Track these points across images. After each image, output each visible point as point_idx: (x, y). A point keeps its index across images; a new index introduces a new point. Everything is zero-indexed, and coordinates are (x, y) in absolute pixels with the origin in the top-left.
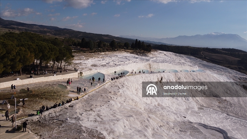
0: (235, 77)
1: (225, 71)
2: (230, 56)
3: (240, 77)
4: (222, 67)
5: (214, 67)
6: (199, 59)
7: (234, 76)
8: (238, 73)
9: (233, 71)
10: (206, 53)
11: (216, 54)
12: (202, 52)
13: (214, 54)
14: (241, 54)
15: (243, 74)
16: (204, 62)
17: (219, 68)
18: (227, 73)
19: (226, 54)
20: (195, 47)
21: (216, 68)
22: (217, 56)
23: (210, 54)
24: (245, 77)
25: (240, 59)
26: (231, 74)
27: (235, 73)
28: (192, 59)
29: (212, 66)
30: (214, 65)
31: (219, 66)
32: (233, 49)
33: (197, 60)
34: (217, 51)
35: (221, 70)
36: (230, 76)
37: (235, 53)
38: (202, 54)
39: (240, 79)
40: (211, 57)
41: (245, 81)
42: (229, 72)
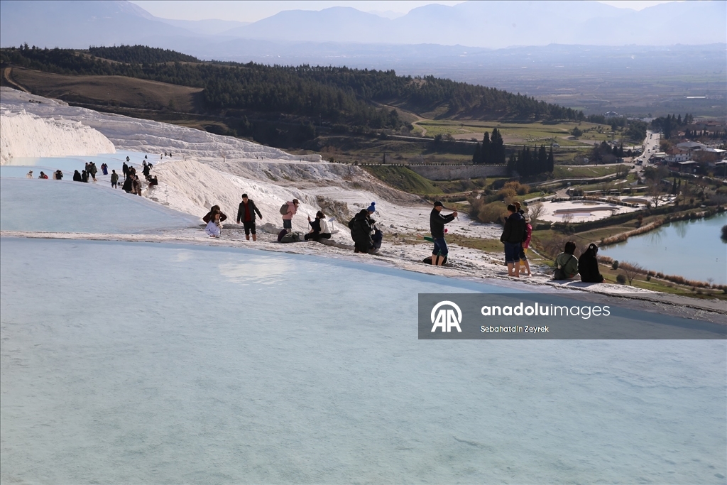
1: (199, 148)
2: (149, 79)
3: (270, 164)
4: (177, 127)
5: (144, 132)
6: (53, 101)
7: (245, 164)
8: (252, 150)
9: (231, 143)
10: (32, 72)
11: (84, 74)
13: (75, 75)
14: (186, 66)
15: (274, 152)
16: (84, 113)
17: (169, 136)
18: (209, 156)
19: (122, 70)
21: (155, 140)
22: (92, 84)
23: (55, 76)
24: (283, 161)
25: (202, 89)
26: (228, 158)
27: (243, 152)
28: (17, 102)
29: (133, 132)
30: (138, 122)
31: (165, 124)
32: (138, 48)
33: (45, 109)
34: (79, 58)
35: (181, 146)
36: (229, 166)
37: (165, 66)
38: (16, 82)
39: (272, 174)
40: (67, 93)
41: (294, 178)
42: (217, 151)
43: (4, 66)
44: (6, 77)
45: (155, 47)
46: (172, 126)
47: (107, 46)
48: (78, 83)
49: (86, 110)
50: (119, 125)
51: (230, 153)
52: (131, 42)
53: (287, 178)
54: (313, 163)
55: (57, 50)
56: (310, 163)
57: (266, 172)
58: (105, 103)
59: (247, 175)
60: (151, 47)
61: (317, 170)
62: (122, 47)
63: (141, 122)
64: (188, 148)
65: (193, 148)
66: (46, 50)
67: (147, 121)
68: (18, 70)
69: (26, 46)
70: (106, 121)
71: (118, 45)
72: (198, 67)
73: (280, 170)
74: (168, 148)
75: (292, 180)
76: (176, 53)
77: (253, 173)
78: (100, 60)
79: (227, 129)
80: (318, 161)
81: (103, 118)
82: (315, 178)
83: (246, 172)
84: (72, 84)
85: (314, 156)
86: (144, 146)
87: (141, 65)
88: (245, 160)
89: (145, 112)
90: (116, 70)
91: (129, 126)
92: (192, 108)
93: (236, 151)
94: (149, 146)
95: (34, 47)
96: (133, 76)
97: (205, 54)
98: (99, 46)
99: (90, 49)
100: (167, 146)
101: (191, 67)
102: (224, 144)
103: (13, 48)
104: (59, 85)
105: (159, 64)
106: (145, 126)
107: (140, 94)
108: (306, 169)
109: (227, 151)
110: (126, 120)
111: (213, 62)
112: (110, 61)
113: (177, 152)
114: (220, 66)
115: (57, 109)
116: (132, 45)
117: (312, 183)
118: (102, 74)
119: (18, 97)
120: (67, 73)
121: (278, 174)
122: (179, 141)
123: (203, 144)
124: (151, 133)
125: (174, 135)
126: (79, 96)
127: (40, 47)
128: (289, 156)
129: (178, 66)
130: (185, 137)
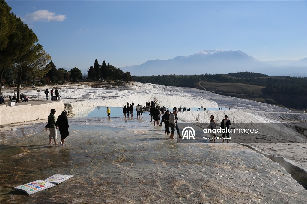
0: (273, 115)
1: (255, 108)
2: (247, 84)
3: (282, 114)
4: (248, 100)
5: (236, 102)
7: (272, 114)
8: (276, 109)
9: (268, 106)
10: (207, 83)
11: (224, 83)
12: (200, 82)
13: (221, 83)
14: (262, 78)
15: (285, 109)
16: (216, 95)
17: (244, 103)
18: (259, 110)
19: (237, 81)
20: (185, 76)
21: (239, 105)
22: (226, 86)
23: (215, 83)
24: (288, 113)
25: (266, 87)
26: (266, 111)
27: (272, 109)
29: (232, 102)
31: (244, 99)
32: (246, 73)
33: (204, 95)
34: (224, 77)
35: (249, 107)
36: (265, 114)
37: (254, 79)
38: (202, 86)
39: (282, 118)
40: (217, 89)
41: (291, 119)
42: (262, 109)
43: (199, 81)
44: (199, 84)
45: (252, 72)
46: (246, 100)
47: (235, 72)
48: (222, 86)
49: (217, 95)
50: (227, 100)
51: (267, 110)
53: (289, 119)
54: (301, 114)
55: (216, 75)
56: (299, 114)
57: (280, 117)
58: (230, 92)
59: (272, 118)
60: (250, 72)
61: (302, 117)
62: (240, 72)
63: (235, 98)
64: (251, 108)
65: (253, 108)
66: (213, 75)
67: (237, 98)
68: (203, 82)
69: (207, 74)
70: (223, 98)
71: (239, 72)
72: (266, 79)
73: (286, 116)
74: (244, 108)
75: (290, 120)
76: (260, 74)
77: (275, 117)
78: (230, 78)
80: (303, 113)
82: (300, 120)
83: (272, 116)
84: (220, 86)
85: (301, 111)
86: (235, 107)
87: (245, 79)
88: (272, 112)
90: (236, 81)
91: (231, 100)
92: (262, 94)
93: (269, 109)
94: (237, 107)
95: (209, 74)
96: (241, 83)
97: (270, 73)
98: (232, 73)
99: (229, 74)
100: (244, 107)
101: (263, 79)
102: (265, 106)
103: (203, 75)
104: (215, 87)
105: (251, 78)
106: (236, 100)
107: (242, 89)
108: (297, 116)
109: (266, 109)
110: (230, 98)
111: (276, 77)
112: (234, 78)
113: (247, 109)
114: (278, 78)
115: (208, 95)
116: (244, 71)
117: (299, 121)
118: (230, 82)
119: (196, 91)
120: (218, 82)
121: (285, 118)
122: (248, 105)
123: (257, 106)
124: (238, 102)
125: (246, 103)
126: (221, 90)
127: (211, 74)
128: (291, 111)
129: (258, 79)
130: (250, 104)
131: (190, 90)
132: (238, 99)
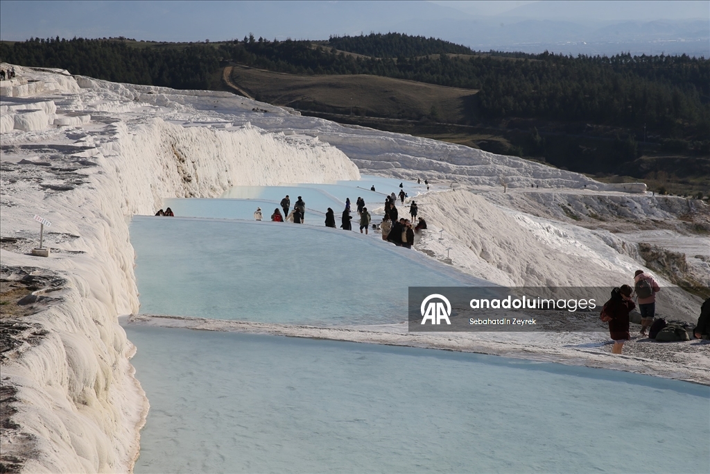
0: (539, 202)
1: (470, 173)
2: (406, 78)
3: (570, 196)
4: (442, 143)
5: (397, 151)
6: (282, 110)
7: (534, 196)
8: (545, 176)
9: (515, 165)
10: (255, 72)
11: (321, 73)
12: (227, 70)
13: (310, 74)
14: (455, 59)
15: (576, 178)
16: (320, 124)
17: (430, 156)
18: (484, 183)
19: (370, 67)
21: (411, 162)
22: (331, 86)
23: (285, 76)
24: (588, 192)
25: (477, 91)
26: (511, 186)
27: (532, 179)
28: (237, 111)
29: (382, 151)
30: (390, 137)
31: (426, 140)
32: (392, 37)
33: (272, 120)
34: (317, 52)
35: (447, 170)
36: (511, 198)
37: (427, 60)
38: (237, 85)
39: (572, 210)
40: (299, 99)
41: (604, 217)
42: (495, 178)
43: (224, 64)
44: (226, 78)
45: (415, 34)
46: (435, 142)
47: (352, 35)
48: (314, 86)
49: (323, 121)
50: (365, 141)
51: (513, 180)
52: (383, 29)
53: (595, 216)
54: (634, 195)
55: (289, 41)
56: (629, 195)
57: (564, 207)
58: (347, 112)
59: (537, 211)
60: (409, 35)
61: (639, 206)
62: (372, 36)
63: (393, 136)
64: (455, 173)
65: (462, 172)
66: (276, 42)
67: (401, 135)
68: (240, 69)
69: (252, 38)
70: (348, 135)
71: (367, 33)
72: (471, 60)
73: (584, 205)
74: (429, 173)
75: (601, 220)
76: (443, 42)
77: (545, 208)
78: (342, 54)
79: (508, 145)
80: (641, 192)
81: (344, 131)
82: (636, 218)
83: (535, 207)
84: (306, 87)
85: (636, 184)
86: (396, 170)
87: (395, 59)
88: (534, 190)
89: (398, 123)
90: (363, 67)
91: (378, 142)
92: (461, 117)
93: (522, 178)
94: (403, 170)
95: (261, 39)
96: (384, 75)
97: (480, 44)
98: (341, 36)
99: (331, 39)
100: (427, 170)
101: (462, 61)
102: (506, 167)
103: (236, 42)
104: (289, 89)
105: (419, 58)
106: (399, 142)
107: (392, 99)
108: (623, 203)
109: (509, 178)
110: (374, 134)
111: (492, 53)
112: (355, 56)
113: (440, 177)
114: (502, 59)
115: (286, 120)
116: (384, 32)
117: (631, 224)
118: (344, 73)
119: (239, 104)
120: (300, 72)
121: (581, 211)
122: (444, 163)
123: (476, 167)
124: (406, 152)
125: (437, 155)
126: (315, 102)
127: (268, 39)
128: (598, 185)
129: (444, 60)
130: (452, 158)
131: (212, 101)
132: (406, 138)
